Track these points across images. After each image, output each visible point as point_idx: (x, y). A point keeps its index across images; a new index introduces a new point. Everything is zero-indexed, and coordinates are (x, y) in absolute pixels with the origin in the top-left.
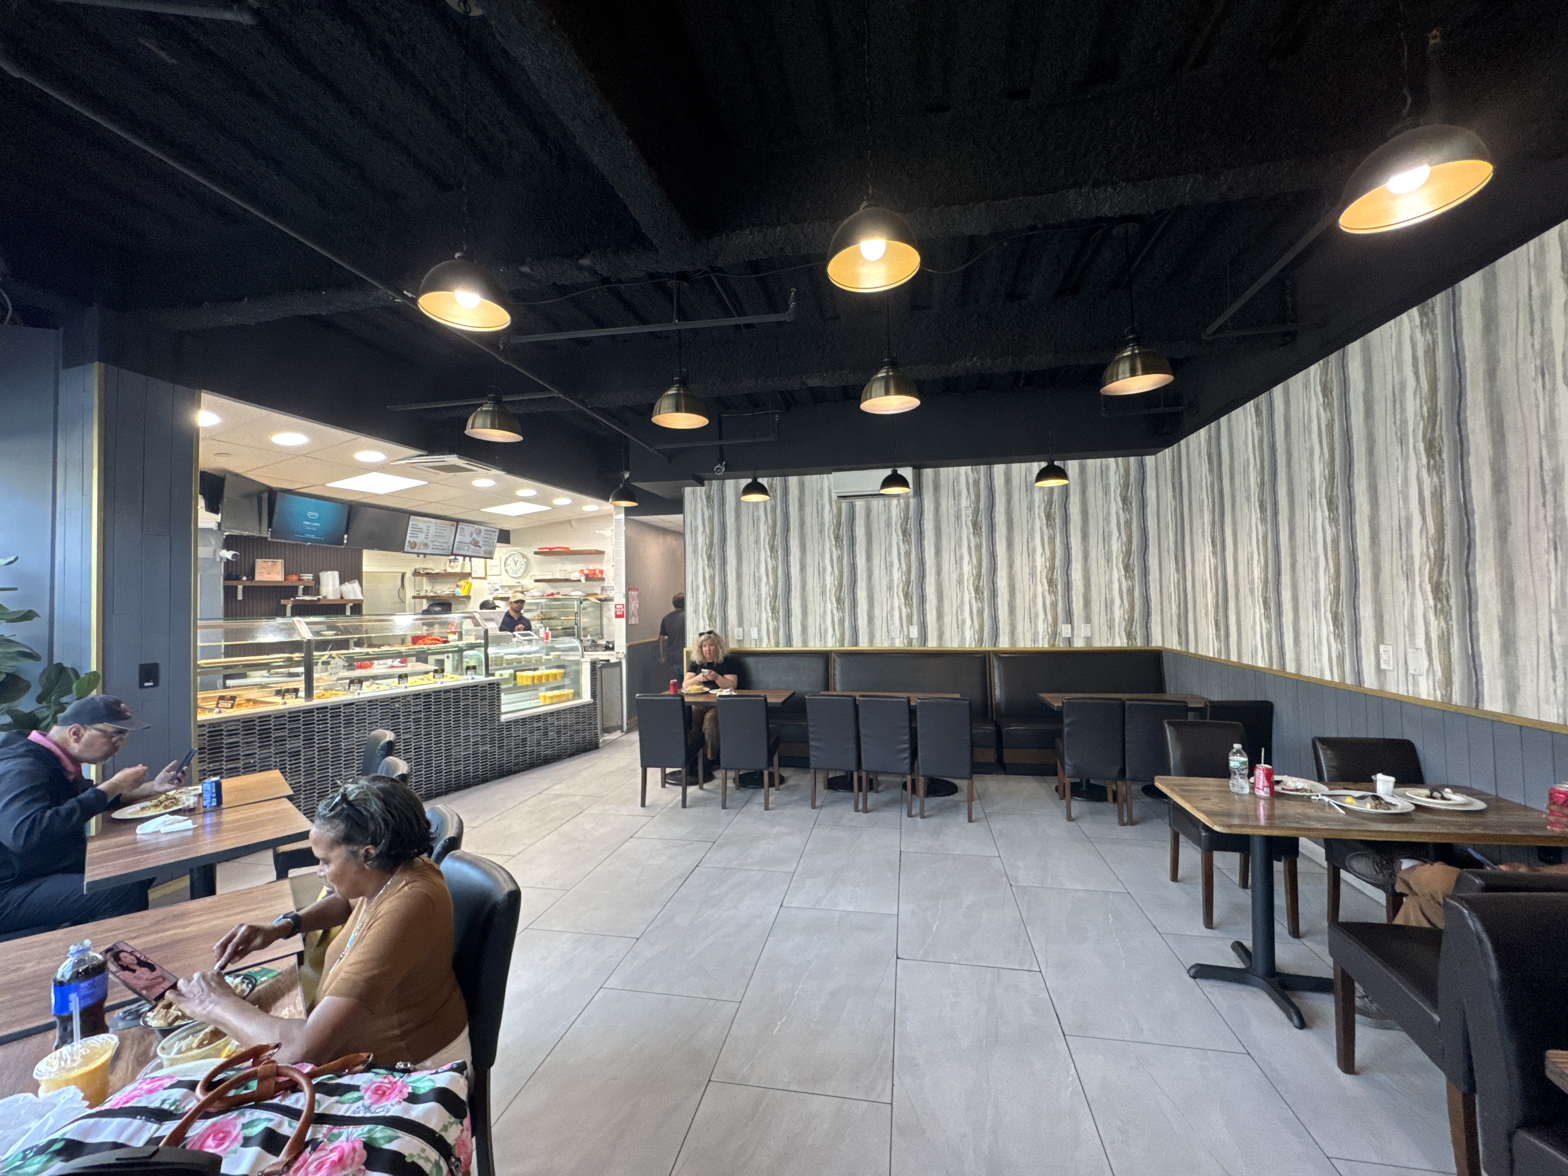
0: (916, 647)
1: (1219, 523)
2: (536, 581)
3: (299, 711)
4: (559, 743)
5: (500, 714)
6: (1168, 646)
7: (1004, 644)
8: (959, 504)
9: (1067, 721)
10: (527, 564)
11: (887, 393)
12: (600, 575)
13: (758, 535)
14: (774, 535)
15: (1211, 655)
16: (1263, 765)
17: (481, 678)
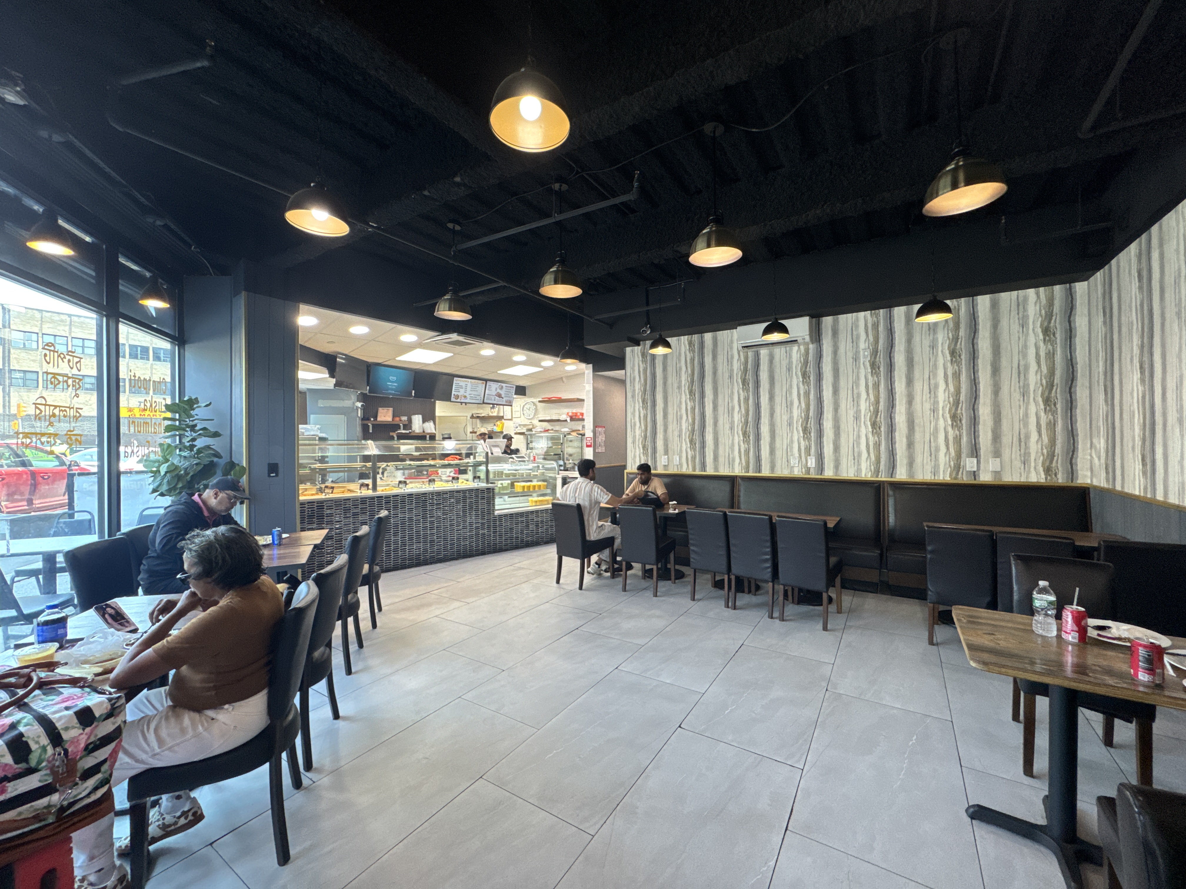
0: (813, 475)
1: (1147, 347)
2: (540, 421)
3: (366, 498)
4: (537, 533)
5: (494, 510)
6: (1095, 483)
7: (901, 475)
8: (858, 347)
9: (929, 548)
10: (536, 409)
11: (709, 246)
12: (581, 417)
13: (680, 382)
14: (692, 382)
15: (1137, 493)
16: (1075, 607)
17: (483, 485)
